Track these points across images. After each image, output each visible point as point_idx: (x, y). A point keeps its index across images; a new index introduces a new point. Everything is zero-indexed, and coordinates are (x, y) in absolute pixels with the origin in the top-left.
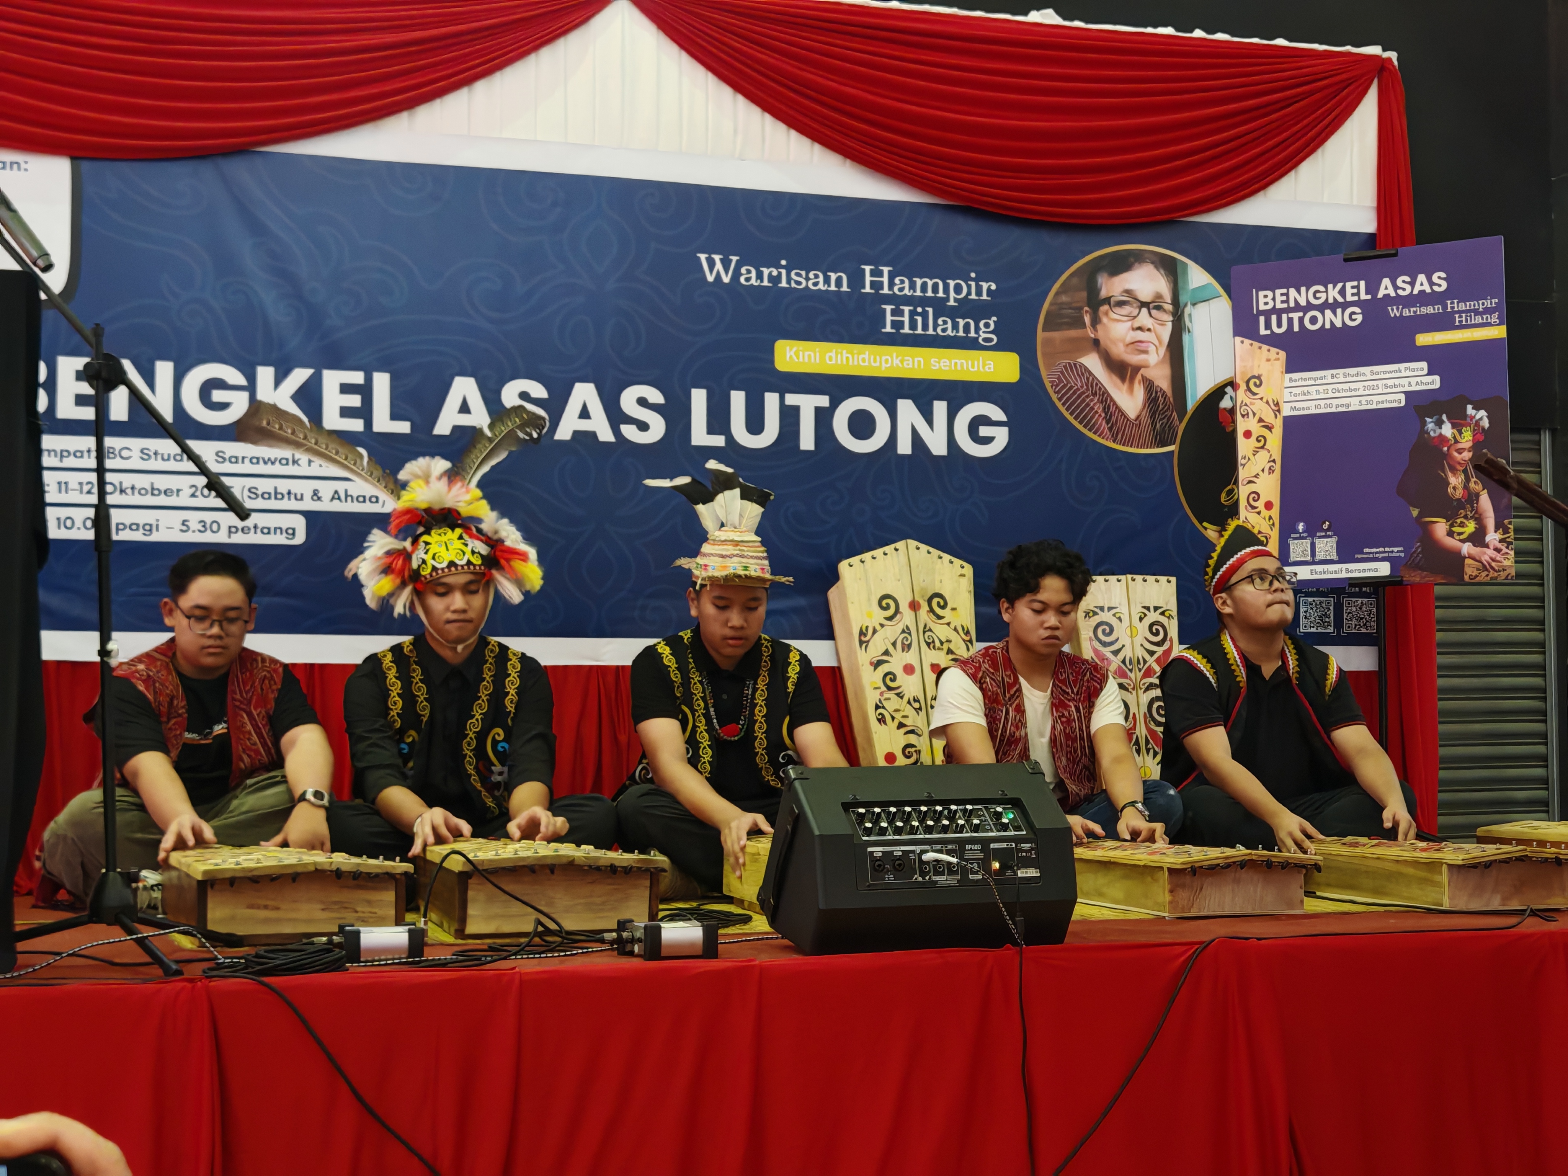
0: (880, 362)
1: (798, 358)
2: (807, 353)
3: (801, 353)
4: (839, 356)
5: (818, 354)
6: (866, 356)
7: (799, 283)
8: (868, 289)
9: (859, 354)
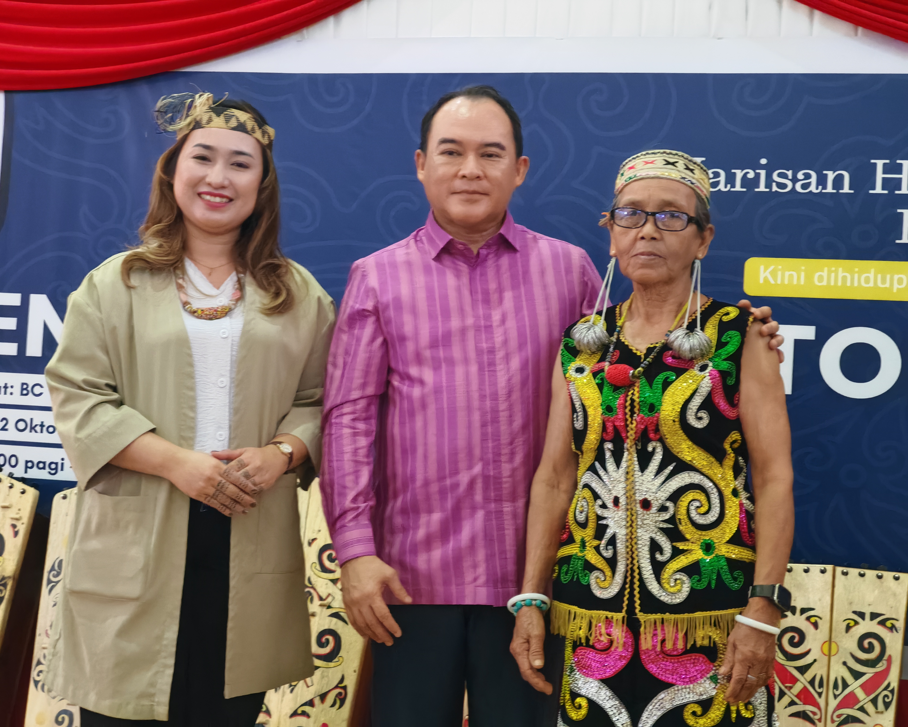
0: (892, 284)
1: (775, 279)
2: (787, 274)
3: (779, 273)
4: (833, 275)
5: (803, 274)
6: (872, 276)
7: (784, 186)
8: (879, 190)
9: (860, 274)
